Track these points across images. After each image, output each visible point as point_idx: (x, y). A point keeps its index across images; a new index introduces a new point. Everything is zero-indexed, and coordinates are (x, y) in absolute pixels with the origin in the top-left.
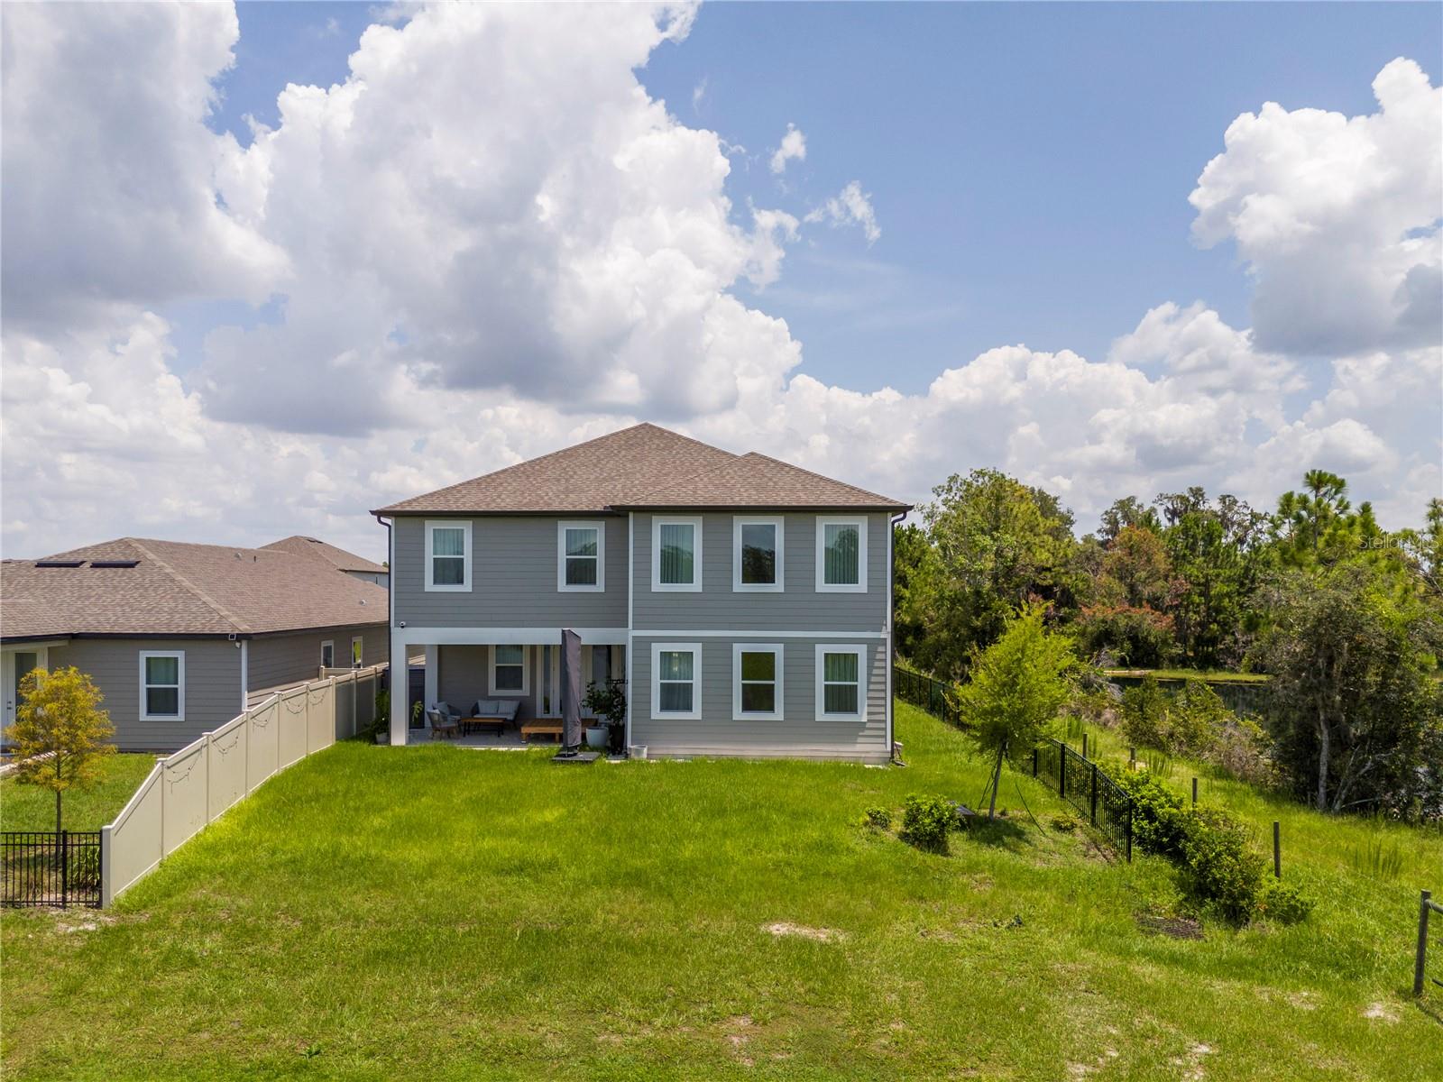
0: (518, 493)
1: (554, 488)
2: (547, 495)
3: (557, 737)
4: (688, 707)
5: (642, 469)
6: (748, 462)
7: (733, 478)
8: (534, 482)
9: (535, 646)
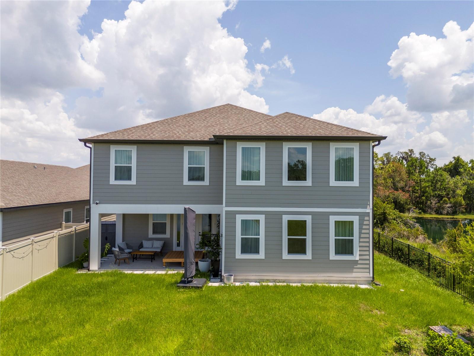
0: (163, 132)
1: (182, 130)
2: (178, 132)
3: (182, 264)
4: (257, 251)
5: (228, 122)
6: (286, 116)
7: (280, 123)
8: (172, 127)
9: (173, 214)
